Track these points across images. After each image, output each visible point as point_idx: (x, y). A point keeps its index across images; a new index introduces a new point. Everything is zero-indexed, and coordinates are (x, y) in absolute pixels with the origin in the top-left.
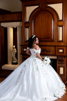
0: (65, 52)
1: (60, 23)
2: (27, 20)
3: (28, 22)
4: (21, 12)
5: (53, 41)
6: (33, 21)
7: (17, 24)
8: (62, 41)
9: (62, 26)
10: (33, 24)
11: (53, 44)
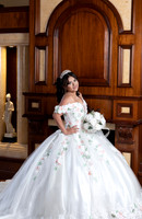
0: (135, 113)
1: (126, 40)
2: (43, 28)
3: (44, 35)
6: (57, 33)
7: (16, 39)
8: (128, 86)
9: (130, 47)
10: (56, 39)
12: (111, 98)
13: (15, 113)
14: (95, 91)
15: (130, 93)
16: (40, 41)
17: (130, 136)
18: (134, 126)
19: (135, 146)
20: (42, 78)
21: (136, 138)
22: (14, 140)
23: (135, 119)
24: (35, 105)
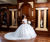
0: (34, 21)
1: (32, 10)
3: (20, 9)
4: (17, 5)
5: (30, 17)
6: (22, 9)
8: (33, 17)
9: (33, 11)
10: (22, 10)
11: (30, 18)
12: (30, 19)
14: (28, 18)
17: (33, 24)
18: (34, 23)
21: (34, 25)
23: (34, 22)
24: (19, 20)
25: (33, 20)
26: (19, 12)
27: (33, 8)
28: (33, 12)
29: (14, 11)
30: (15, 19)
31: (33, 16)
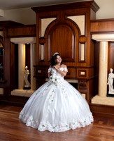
0: (87, 74)
1: (82, 40)
2: (43, 35)
4: (35, 26)
6: (49, 36)
7: (30, 40)
8: (84, 62)
9: (84, 43)
10: (49, 40)
12: (76, 68)
13: (29, 76)
15: (85, 65)
16: (42, 41)
17: (85, 86)
18: (87, 81)
19: (88, 91)
20: (42, 58)
21: (88, 87)
22: (29, 88)
23: (87, 77)
24: (39, 71)
25: (83, 73)
26: (42, 47)
27: (83, 33)
28: (83, 45)
29: (26, 45)
30: (29, 68)
31: (83, 59)
